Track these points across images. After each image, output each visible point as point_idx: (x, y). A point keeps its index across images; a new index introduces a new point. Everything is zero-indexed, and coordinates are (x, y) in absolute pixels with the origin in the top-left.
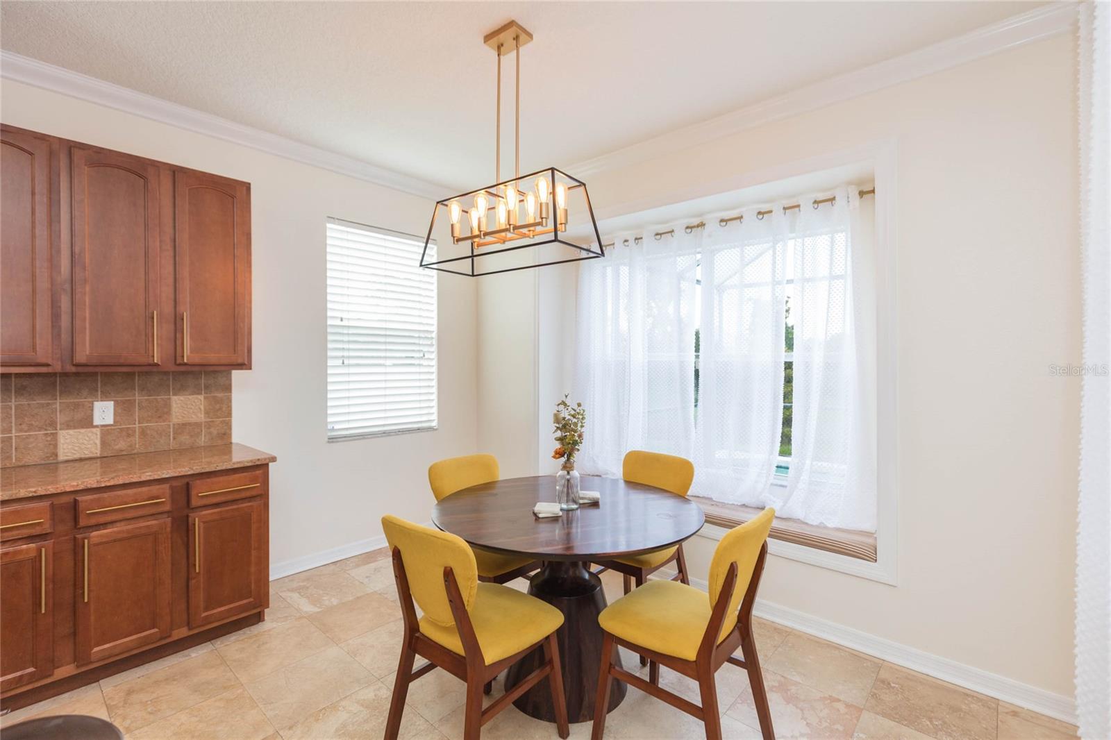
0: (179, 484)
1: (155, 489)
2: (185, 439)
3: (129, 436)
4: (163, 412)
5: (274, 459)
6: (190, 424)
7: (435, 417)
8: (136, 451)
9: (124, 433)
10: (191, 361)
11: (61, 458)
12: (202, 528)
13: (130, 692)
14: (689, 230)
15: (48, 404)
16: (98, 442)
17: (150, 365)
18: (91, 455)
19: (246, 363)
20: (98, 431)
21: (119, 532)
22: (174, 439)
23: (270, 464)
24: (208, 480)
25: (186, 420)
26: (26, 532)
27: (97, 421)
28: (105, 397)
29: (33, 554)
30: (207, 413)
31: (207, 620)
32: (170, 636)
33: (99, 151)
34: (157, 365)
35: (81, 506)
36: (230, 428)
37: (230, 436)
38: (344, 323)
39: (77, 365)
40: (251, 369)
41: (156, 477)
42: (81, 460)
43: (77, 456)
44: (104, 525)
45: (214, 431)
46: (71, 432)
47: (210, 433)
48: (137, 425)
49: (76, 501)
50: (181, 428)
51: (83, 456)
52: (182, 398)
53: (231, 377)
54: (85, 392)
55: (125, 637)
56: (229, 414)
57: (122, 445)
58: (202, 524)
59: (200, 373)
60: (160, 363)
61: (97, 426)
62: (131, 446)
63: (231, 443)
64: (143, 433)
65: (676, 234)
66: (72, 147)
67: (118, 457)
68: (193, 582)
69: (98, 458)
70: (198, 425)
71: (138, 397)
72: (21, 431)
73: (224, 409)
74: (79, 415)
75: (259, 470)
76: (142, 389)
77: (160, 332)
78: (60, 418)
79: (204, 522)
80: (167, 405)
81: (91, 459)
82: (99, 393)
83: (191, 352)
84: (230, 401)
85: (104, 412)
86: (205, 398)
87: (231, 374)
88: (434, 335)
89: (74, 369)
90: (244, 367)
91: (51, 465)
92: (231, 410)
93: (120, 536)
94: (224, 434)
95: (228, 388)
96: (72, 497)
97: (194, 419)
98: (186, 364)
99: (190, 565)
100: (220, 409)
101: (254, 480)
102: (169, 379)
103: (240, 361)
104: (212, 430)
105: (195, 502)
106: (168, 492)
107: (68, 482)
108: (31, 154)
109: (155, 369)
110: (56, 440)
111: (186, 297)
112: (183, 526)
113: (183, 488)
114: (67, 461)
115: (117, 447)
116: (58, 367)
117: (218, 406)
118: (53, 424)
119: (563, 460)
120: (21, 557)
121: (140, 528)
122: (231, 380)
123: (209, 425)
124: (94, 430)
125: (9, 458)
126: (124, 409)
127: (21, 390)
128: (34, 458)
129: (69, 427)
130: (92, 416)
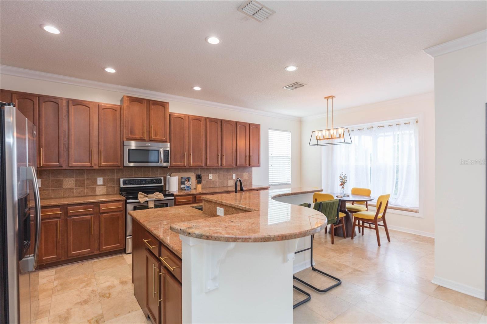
2: (245, 183)
7: (290, 181)
11: (229, 185)
14: (368, 129)
15: (227, 174)
16: (233, 183)
18: (232, 185)
25: (245, 179)
30: (249, 177)
36: (252, 181)
38: (272, 155)
52: (245, 174)
54: (231, 172)
60: (248, 166)
63: (252, 184)
65: (364, 130)
70: (247, 180)
71: (238, 173)
72: (224, 179)
76: (239, 171)
80: (243, 175)
82: (233, 172)
85: (234, 176)
86: (248, 174)
88: (290, 158)
91: (227, 187)
95: (252, 172)
100: (251, 176)
102: (243, 169)
103: (259, 165)
104: (249, 181)
108: (232, 125)
110: (228, 182)
118: (227, 178)
119: (342, 186)
122: (252, 170)
124: (233, 180)
125: (222, 185)
126: (237, 176)
127: (224, 171)
128: (225, 185)
129: (230, 179)
130: (232, 177)
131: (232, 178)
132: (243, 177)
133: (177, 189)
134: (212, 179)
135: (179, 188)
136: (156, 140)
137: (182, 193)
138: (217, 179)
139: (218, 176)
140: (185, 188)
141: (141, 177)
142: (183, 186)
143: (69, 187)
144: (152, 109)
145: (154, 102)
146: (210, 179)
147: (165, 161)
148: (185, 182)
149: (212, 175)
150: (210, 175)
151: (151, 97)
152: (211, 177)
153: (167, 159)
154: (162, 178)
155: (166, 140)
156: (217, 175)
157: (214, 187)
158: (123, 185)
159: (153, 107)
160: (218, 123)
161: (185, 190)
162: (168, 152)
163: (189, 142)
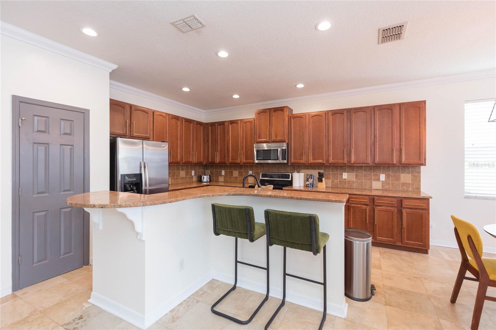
0: (399, 199)
1: (392, 199)
2: (405, 188)
3: (389, 185)
4: (398, 179)
5: (431, 198)
6: (406, 183)
8: (390, 189)
9: (388, 184)
10: (404, 163)
11: (373, 188)
12: (406, 215)
13: (385, 252)
15: (370, 174)
16: (381, 185)
17: (393, 164)
18: (379, 189)
19: (424, 163)
20: (381, 182)
21: (383, 209)
22: (401, 187)
23: (430, 199)
24: (408, 200)
25: (405, 182)
26: (364, 203)
27: (381, 180)
28: (383, 173)
29: (365, 208)
30: (412, 180)
31: (407, 244)
32: (396, 243)
33: (380, 106)
34: (395, 164)
35: (375, 199)
36: (420, 186)
37: (420, 189)
39: (375, 164)
40: (426, 166)
41: (392, 196)
42: (377, 190)
43: (376, 188)
44: (380, 206)
45: (414, 187)
46: (375, 182)
47: (413, 187)
48: (391, 182)
49: (374, 198)
50: (404, 184)
51: (378, 189)
52: (404, 175)
53: (420, 168)
54: (378, 171)
55: (385, 238)
56: (420, 181)
57: (387, 187)
58: (405, 213)
59: (410, 166)
60: (395, 163)
61: (381, 181)
62: (389, 188)
63: (420, 192)
64: (392, 184)
66: (374, 107)
67: (386, 190)
68: (403, 230)
69: (381, 190)
70: (409, 184)
71: (391, 173)
72: (365, 180)
73: (418, 179)
74: (377, 178)
75: (426, 200)
76: (392, 171)
77: (395, 154)
78: (373, 178)
79: (406, 213)
80: (399, 176)
81: (379, 190)
82: (381, 172)
83: (405, 160)
84: (420, 177)
85: (383, 177)
86: (411, 175)
87: (420, 167)
89: (374, 165)
90: (423, 165)
91: (371, 189)
92: (420, 180)
93: (383, 210)
94: (418, 188)
95: (419, 172)
96: (373, 197)
97: (408, 182)
98: (403, 164)
99: (402, 225)
100: (417, 179)
101: (424, 203)
102: (400, 169)
103: (421, 163)
104: (414, 186)
105: (403, 206)
106: (396, 201)
107: (374, 193)
108: (366, 112)
109: (394, 165)
110: (371, 183)
111: (403, 143)
112: (400, 213)
113: (401, 201)
114: (374, 189)
115: (386, 187)
116: (371, 164)
117: (415, 178)
118: (371, 179)
120: (363, 208)
121: (388, 209)
122: (420, 169)
123: (413, 184)
124: (380, 182)
125: (363, 186)
126: (387, 177)
127: (365, 170)
128: (367, 187)
129: (374, 180)
130: (380, 178)
131: (378, 180)
132: (400, 179)
133: (303, 186)
134: (346, 178)
135: (304, 184)
136: (276, 141)
137: (306, 190)
138: (354, 179)
139: (356, 176)
140: (308, 185)
141: (275, 172)
142: (307, 183)
143: (235, 176)
144: (273, 116)
145: (275, 109)
146: (343, 178)
147: (283, 159)
148: (309, 179)
149: (346, 174)
150: (344, 174)
151: (277, 105)
152: (345, 176)
153: (285, 157)
154: (290, 174)
155: (284, 140)
156: (355, 174)
157: (350, 188)
158: (262, 177)
159: (274, 113)
160: (344, 114)
161: (309, 187)
162: (285, 150)
163: (309, 140)
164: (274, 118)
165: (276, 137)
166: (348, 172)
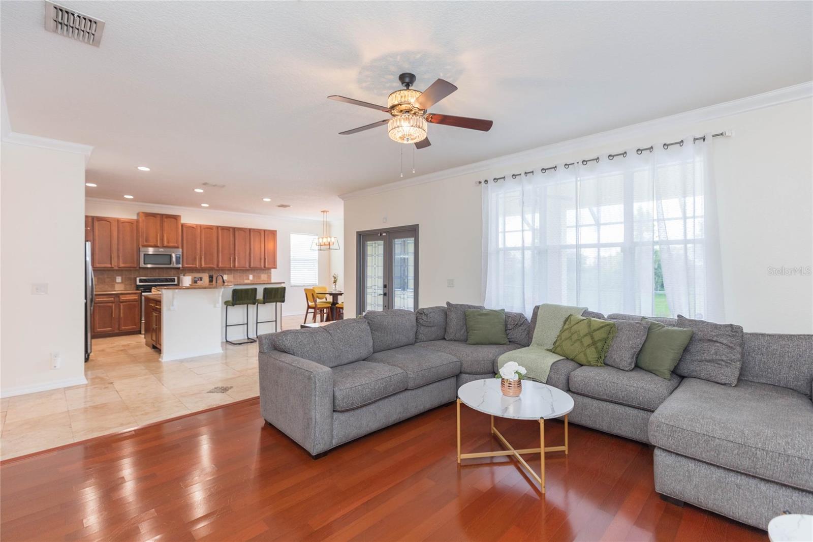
15: (243, 274)
25: (264, 279)
28: (251, 274)
30: (267, 278)
40: (275, 268)
52: (264, 273)
54: (248, 273)
59: (267, 269)
60: (262, 268)
71: (256, 274)
73: (270, 277)
74: (247, 277)
77: (262, 262)
83: (267, 265)
85: (251, 277)
86: (267, 275)
87: (271, 270)
89: (245, 268)
102: (262, 271)
108: (245, 232)
111: (266, 255)
119: (335, 284)
126: (254, 276)
127: (239, 272)
129: (246, 280)
132: (259, 277)
136: (168, 246)
138: (232, 279)
144: (165, 221)
145: (167, 216)
148: (198, 281)
150: (224, 275)
153: (179, 262)
154: (176, 278)
155: (178, 246)
156: (232, 275)
158: (140, 283)
162: (179, 256)
163: (201, 248)
164: (165, 224)
165: (168, 242)
166: (227, 274)
